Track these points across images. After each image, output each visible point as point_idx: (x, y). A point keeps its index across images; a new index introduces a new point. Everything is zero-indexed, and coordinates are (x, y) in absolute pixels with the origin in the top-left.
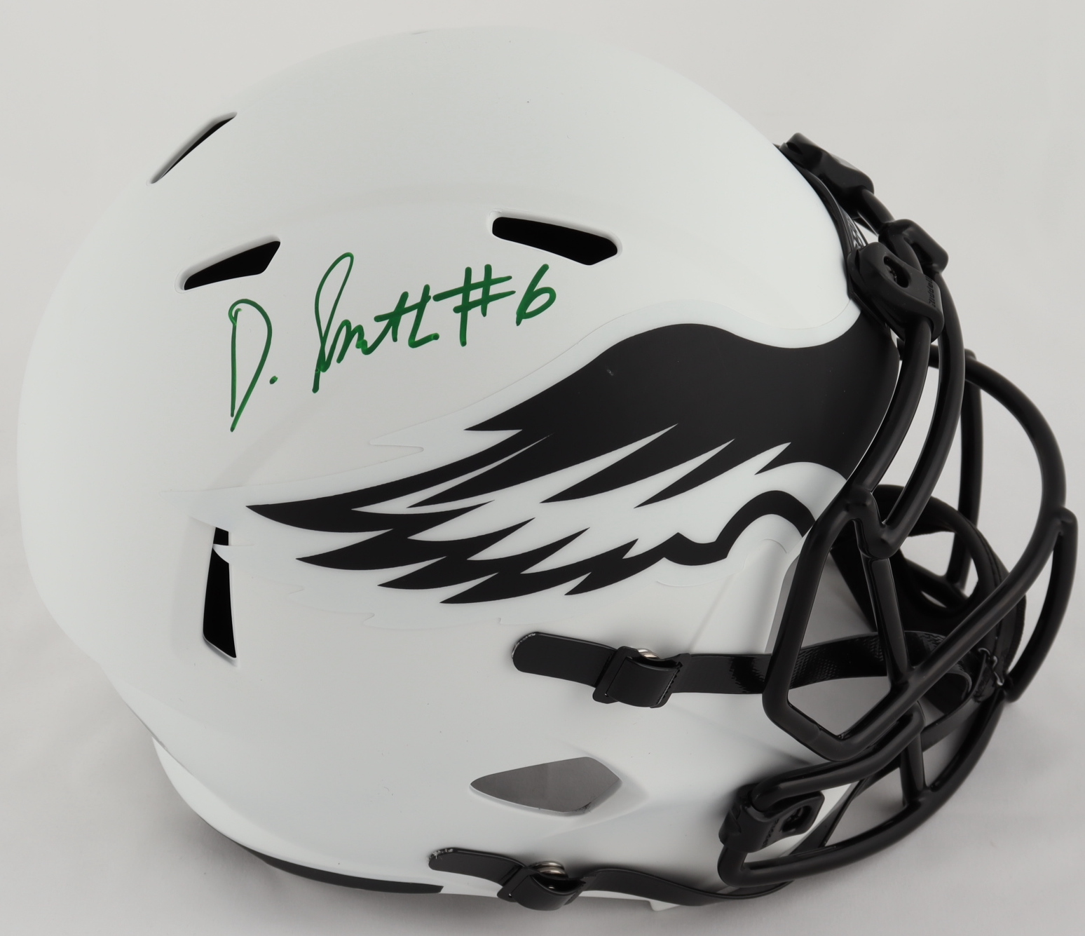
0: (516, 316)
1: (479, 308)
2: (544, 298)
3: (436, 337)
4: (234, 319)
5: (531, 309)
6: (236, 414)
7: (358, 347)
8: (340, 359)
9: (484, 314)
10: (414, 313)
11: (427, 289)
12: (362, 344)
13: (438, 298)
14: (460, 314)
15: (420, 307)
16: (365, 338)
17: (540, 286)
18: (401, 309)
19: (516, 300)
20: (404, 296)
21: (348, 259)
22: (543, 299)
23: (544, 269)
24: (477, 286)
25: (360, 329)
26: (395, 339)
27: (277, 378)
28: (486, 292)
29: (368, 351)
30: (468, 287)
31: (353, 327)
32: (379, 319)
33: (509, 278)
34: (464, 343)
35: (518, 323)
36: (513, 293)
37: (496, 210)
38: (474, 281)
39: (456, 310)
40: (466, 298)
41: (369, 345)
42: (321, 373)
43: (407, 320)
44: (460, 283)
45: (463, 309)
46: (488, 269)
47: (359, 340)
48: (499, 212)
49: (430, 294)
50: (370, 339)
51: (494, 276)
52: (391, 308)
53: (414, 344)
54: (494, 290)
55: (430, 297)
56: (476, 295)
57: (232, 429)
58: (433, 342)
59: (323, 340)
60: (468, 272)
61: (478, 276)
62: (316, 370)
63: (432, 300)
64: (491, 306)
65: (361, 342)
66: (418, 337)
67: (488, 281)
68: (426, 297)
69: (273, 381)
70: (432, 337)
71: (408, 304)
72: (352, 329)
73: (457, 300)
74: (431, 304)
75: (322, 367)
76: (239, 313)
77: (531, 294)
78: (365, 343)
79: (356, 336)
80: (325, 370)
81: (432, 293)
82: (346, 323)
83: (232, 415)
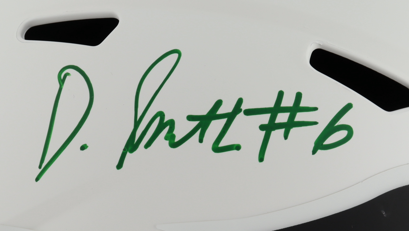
0: (313, 145)
1: (282, 131)
2: (343, 134)
3: (238, 148)
4: (62, 81)
5: (328, 141)
6: (44, 167)
7: (166, 138)
8: (147, 145)
9: (286, 137)
10: (224, 121)
11: (240, 101)
12: (170, 137)
13: (249, 112)
14: (264, 132)
15: (230, 117)
16: (174, 133)
17: (341, 122)
18: (213, 115)
19: (317, 131)
20: (219, 104)
21: (176, 56)
22: (341, 135)
23: (349, 107)
24: (285, 110)
25: (172, 123)
26: (201, 141)
27: (87, 147)
28: (292, 117)
29: (174, 145)
30: (277, 109)
31: (166, 119)
32: (191, 118)
33: (315, 109)
34: (261, 159)
35: (314, 152)
36: (316, 123)
37: (318, 42)
38: (284, 104)
39: (262, 127)
40: (273, 118)
41: (177, 140)
42: (128, 154)
43: (216, 126)
44: (271, 104)
45: (268, 129)
46: (299, 96)
47: (168, 132)
48: (320, 45)
49: (242, 108)
50: (179, 134)
51: (303, 104)
52: (204, 111)
53: (217, 149)
54: (300, 117)
55: (241, 110)
56: (282, 118)
57: (37, 179)
58: (235, 152)
59: (137, 123)
60: (281, 94)
61: (288, 101)
62: (124, 150)
63: (242, 113)
64: (294, 131)
65: (170, 135)
66: (222, 144)
67: (296, 108)
68: (237, 109)
69: (83, 148)
70: (235, 147)
71: (220, 111)
72: (165, 121)
73: (265, 119)
74: (240, 116)
75: (130, 148)
76: (68, 77)
77: (331, 129)
78: (173, 137)
79: (167, 129)
80: (132, 151)
81: (244, 107)
82: (161, 114)
83: (40, 167)
